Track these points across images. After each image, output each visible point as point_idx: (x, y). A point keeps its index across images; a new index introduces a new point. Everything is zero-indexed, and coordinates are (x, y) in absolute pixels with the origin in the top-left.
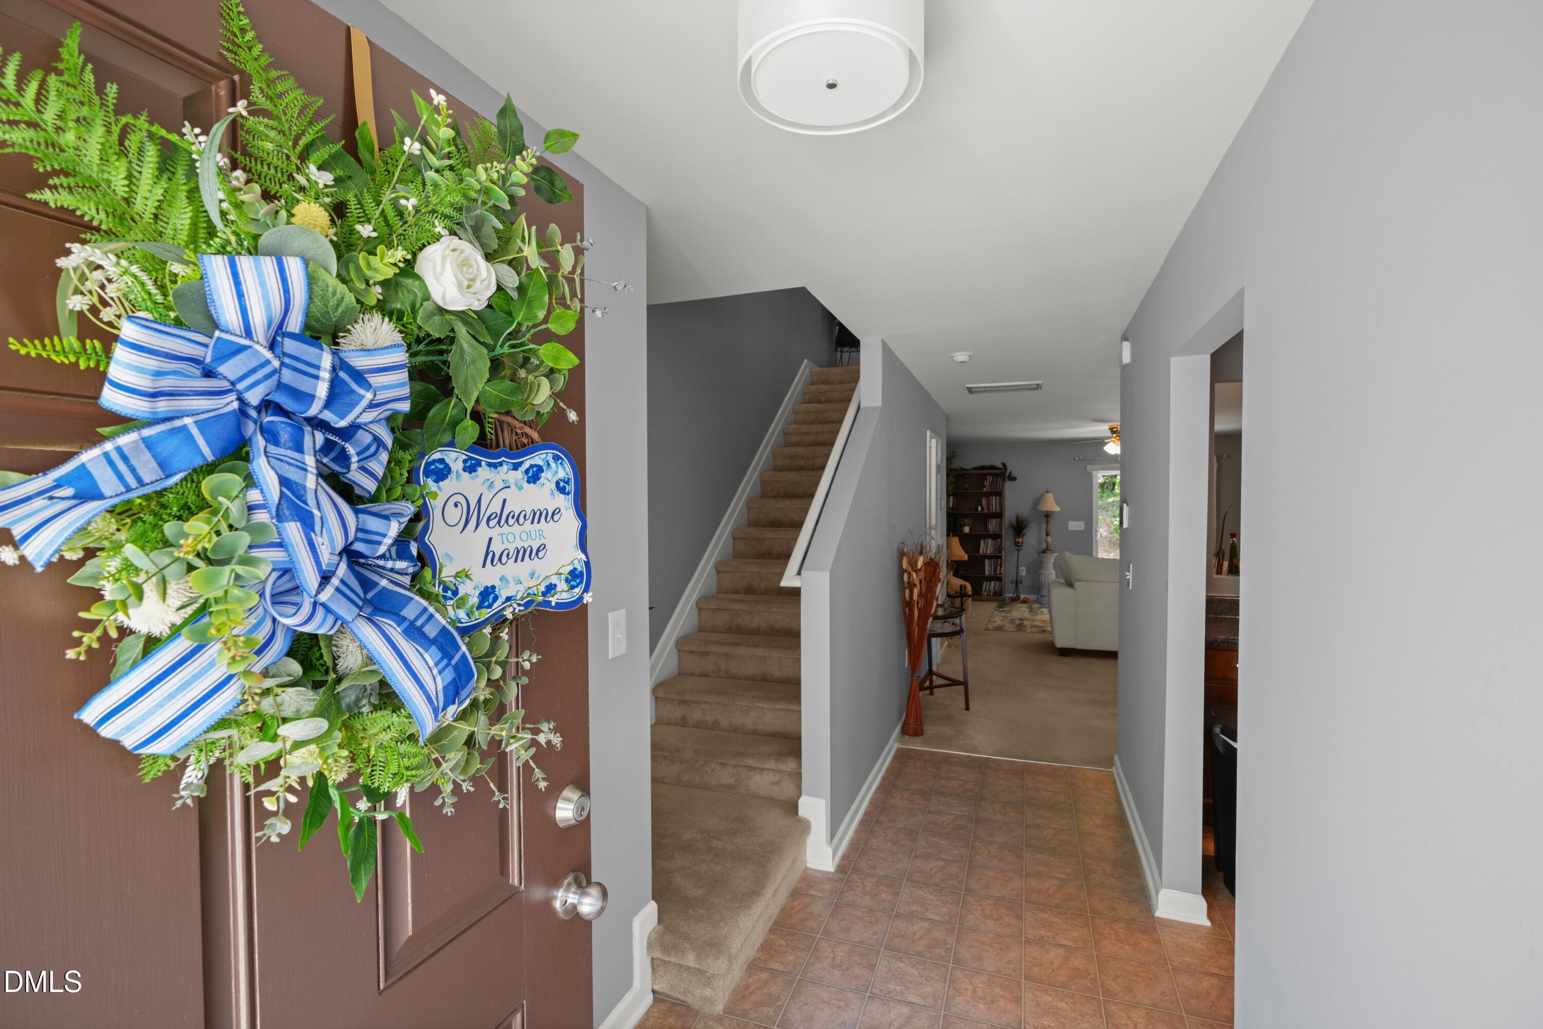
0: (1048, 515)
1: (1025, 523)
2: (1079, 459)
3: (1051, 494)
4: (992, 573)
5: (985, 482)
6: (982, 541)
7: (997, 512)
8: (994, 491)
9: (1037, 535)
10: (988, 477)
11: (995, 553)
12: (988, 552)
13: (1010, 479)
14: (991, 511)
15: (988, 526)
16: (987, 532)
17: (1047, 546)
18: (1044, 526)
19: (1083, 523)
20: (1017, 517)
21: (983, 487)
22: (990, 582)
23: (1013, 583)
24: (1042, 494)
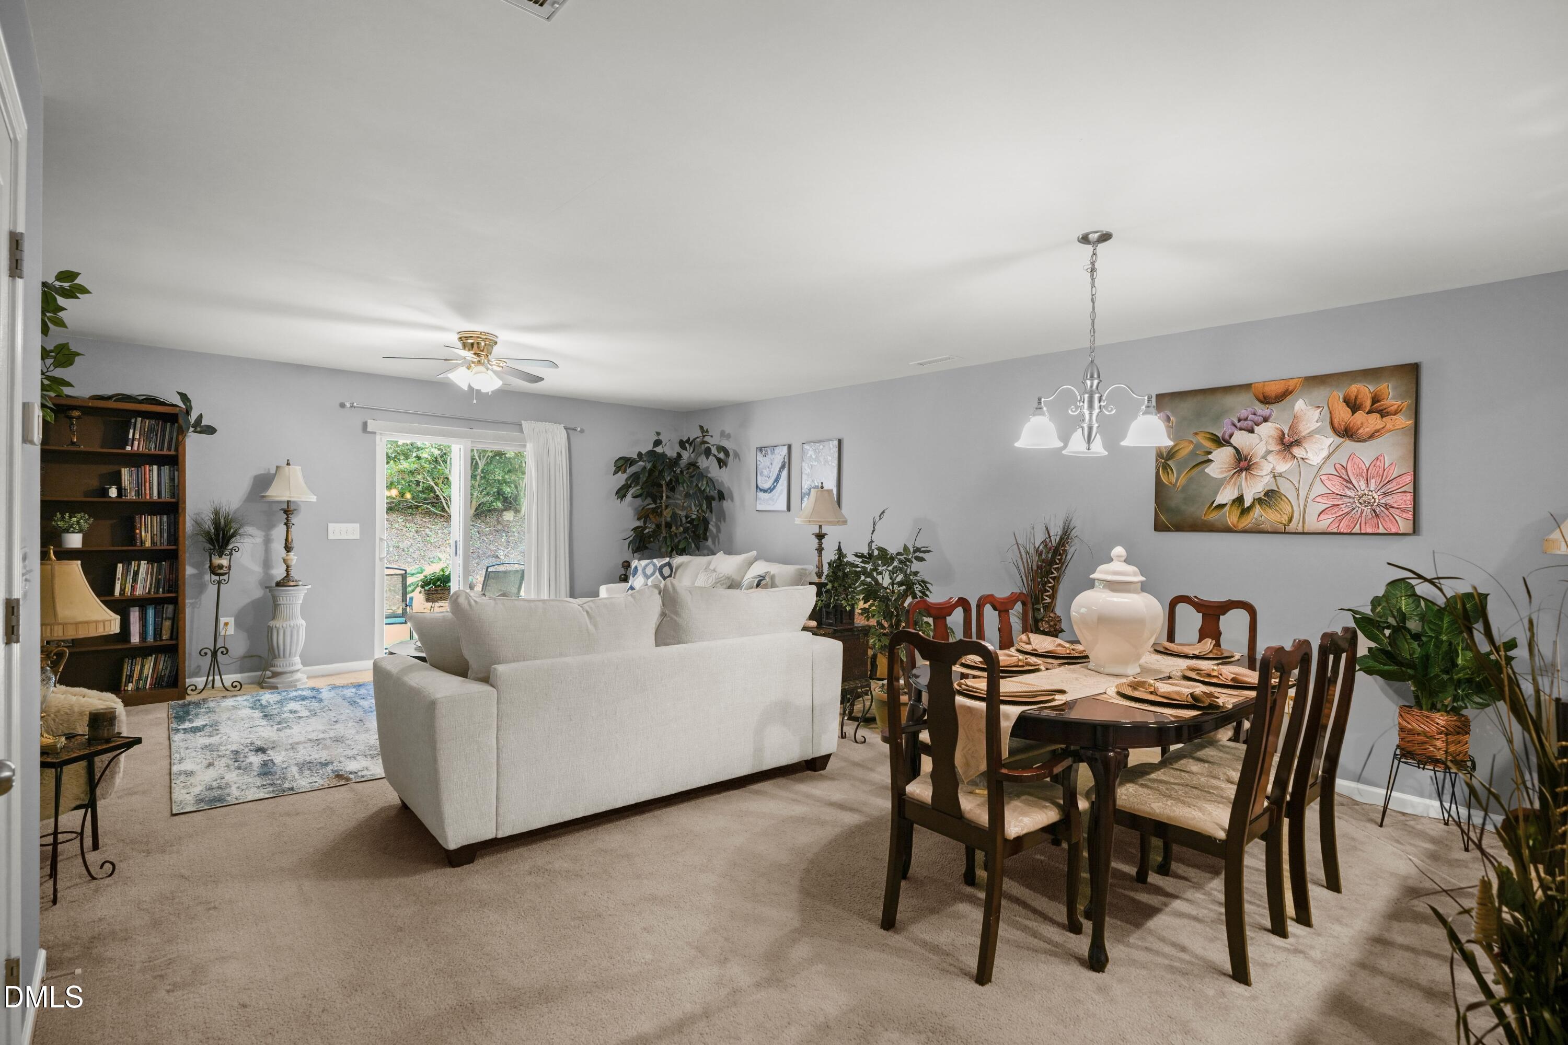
0: (288, 511)
1: (234, 526)
2: (352, 406)
3: (298, 468)
4: (150, 638)
5: (131, 431)
6: (120, 566)
7: (163, 500)
8: (158, 452)
9: (261, 550)
10: (139, 419)
11: (157, 592)
12: (139, 592)
13: (199, 429)
14: (148, 497)
15: (138, 531)
16: (135, 545)
17: (287, 571)
18: (279, 532)
19: (357, 526)
20: (216, 513)
21: (125, 442)
22: (143, 659)
23: (206, 654)
24: (277, 467)
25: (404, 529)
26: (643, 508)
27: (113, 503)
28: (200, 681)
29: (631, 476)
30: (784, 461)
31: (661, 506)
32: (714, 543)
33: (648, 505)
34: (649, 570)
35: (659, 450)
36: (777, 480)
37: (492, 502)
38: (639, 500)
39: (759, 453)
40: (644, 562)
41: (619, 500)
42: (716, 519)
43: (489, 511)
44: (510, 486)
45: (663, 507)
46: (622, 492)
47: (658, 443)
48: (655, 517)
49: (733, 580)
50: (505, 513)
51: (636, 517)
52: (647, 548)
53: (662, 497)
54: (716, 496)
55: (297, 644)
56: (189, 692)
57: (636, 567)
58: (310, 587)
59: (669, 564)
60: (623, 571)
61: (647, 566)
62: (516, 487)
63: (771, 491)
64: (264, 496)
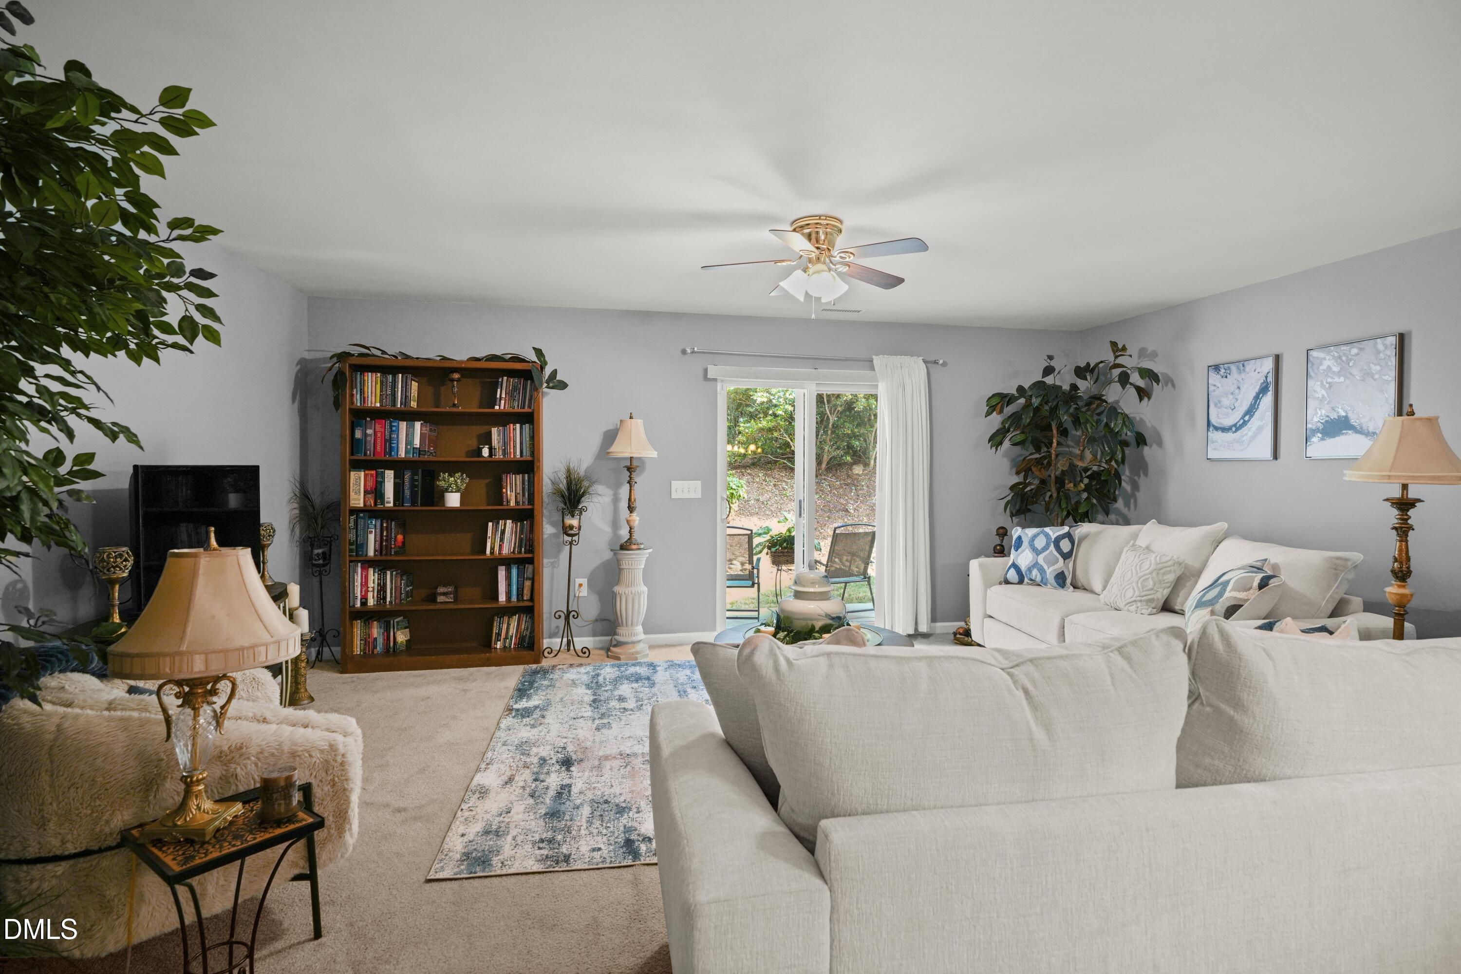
0: (631, 467)
2: (693, 352)
3: (640, 421)
4: (514, 598)
5: (499, 390)
6: (490, 524)
7: (524, 458)
8: (520, 410)
9: (610, 509)
10: (505, 378)
11: (520, 552)
12: (505, 551)
13: (551, 385)
14: (512, 456)
15: (504, 490)
16: (502, 504)
17: (630, 532)
18: (624, 490)
19: (698, 484)
20: (569, 471)
21: (493, 401)
22: (509, 618)
23: (560, 617)
24: (621, 421)
25: (764, 483)
26: (1024, 459)
27: (486, 463)
28: (555, 642)
29: (1009, 417)
30: (1266, 381)
31: (1050, 456)
32: (1127, 505)
33: (1031, 454)
34: (1040, 543)
35: (1049, 380)
36: (1251, 411)
37: (842, 456)
38: (1018, 449)
39: (1212, 374)
40: (1031, 532)
41: (994, 448)
42: (1131, 471)
43: (839, 465)
44: (859, 440)
45: (1053, 456)
46: (998, 439)
47: (1048, 371)
48: (1040, 471)
49: (1186, 567)
50: (854, 467)
51: (1014, 470)
52: (1029, 510)
53: (1051, 444)
54: (1133, 441)
55: (639, 613)
56: (546, 654)
57: (1020, 538)
58: (651, 550)
59: (1069, 536)
60: (997, 541)
61: (1035, 536)
62: (865, 441)
63: (1237, 430)
64: (608, 453)
